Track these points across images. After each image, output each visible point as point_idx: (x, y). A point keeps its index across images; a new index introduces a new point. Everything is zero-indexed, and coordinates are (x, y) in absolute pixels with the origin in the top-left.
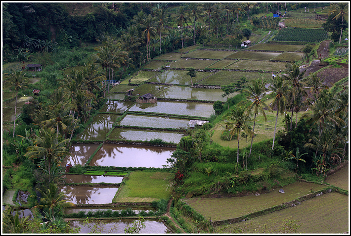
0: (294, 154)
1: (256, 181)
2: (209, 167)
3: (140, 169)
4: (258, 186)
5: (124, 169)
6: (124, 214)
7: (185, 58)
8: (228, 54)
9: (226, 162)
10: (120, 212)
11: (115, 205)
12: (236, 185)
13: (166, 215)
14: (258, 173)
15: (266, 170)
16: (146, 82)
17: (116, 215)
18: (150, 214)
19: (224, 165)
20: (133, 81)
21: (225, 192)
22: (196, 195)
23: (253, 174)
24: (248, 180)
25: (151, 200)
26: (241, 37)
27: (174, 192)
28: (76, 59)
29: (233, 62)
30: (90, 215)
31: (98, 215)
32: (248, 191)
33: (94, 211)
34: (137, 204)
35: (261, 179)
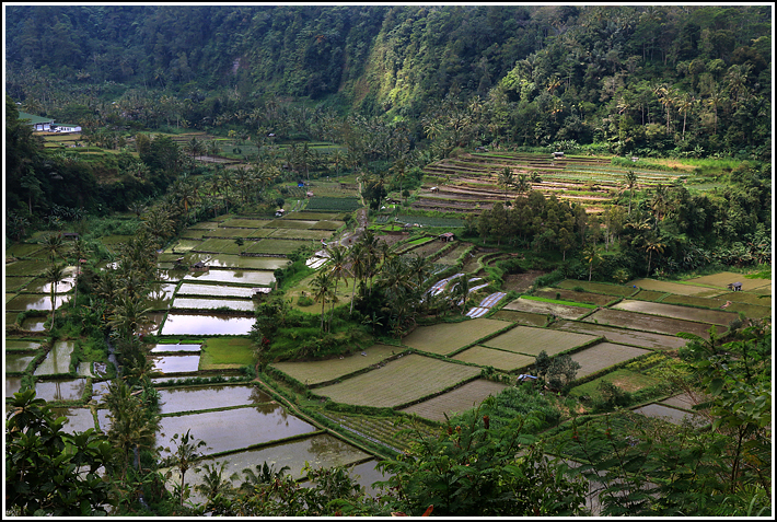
0: (371, 318)
1: (340, 344)
2: (295, 332)
3: (215, 336)
4: (342, 349)
5: (199, 337)
6: (214, 381)
7: (222, 227)
8: (265, 223)
9: (309, 327)
10: (210, 379)
11: (201, 372)
12: (321, 349)
13: (256, 380)
14: (340, 336)
15: (347, 334)
16: (191, 251)
17: (207, 382)
18: (240, 380)
19: (308, 330)
20: (176, 250)
21: (312, 356)
22: (283, 360)
23: (337, 338)
24: (332, 344)
25: (238, 367)
26: (274, 206)
27: (261, 357)
28: (110, 227)
29: (272, 230)
30: (180, 383)
31: (187, 383)
32: (333, 354)
33: (183, 379)
34: (225, 370)
35: (344, 342)
